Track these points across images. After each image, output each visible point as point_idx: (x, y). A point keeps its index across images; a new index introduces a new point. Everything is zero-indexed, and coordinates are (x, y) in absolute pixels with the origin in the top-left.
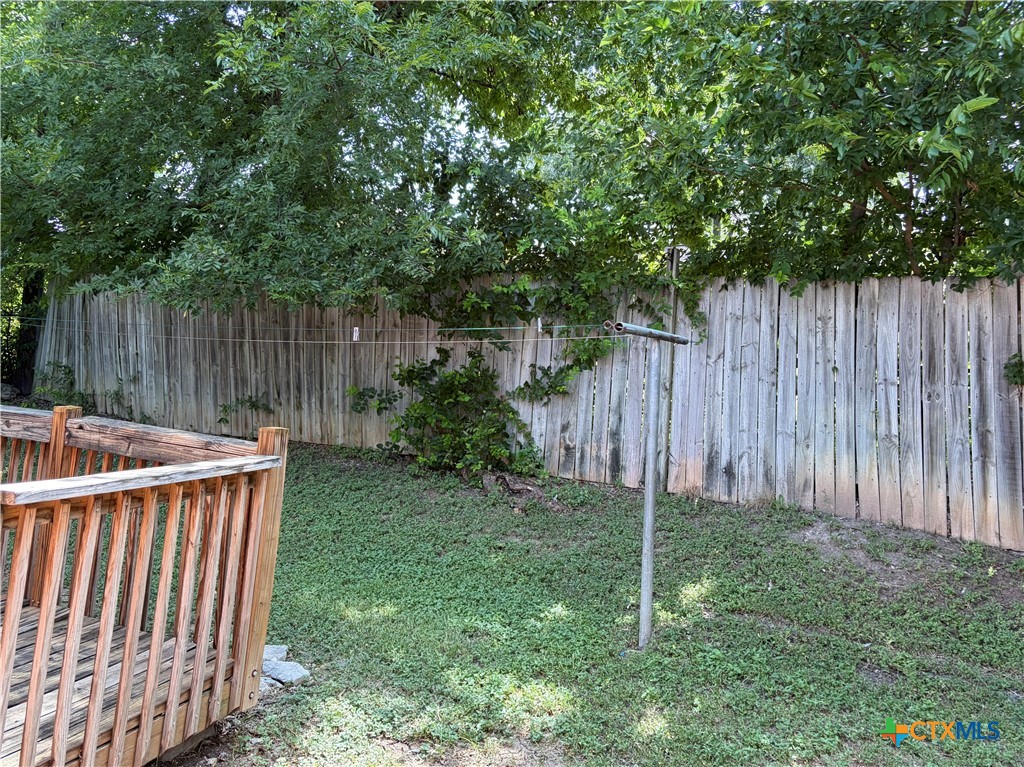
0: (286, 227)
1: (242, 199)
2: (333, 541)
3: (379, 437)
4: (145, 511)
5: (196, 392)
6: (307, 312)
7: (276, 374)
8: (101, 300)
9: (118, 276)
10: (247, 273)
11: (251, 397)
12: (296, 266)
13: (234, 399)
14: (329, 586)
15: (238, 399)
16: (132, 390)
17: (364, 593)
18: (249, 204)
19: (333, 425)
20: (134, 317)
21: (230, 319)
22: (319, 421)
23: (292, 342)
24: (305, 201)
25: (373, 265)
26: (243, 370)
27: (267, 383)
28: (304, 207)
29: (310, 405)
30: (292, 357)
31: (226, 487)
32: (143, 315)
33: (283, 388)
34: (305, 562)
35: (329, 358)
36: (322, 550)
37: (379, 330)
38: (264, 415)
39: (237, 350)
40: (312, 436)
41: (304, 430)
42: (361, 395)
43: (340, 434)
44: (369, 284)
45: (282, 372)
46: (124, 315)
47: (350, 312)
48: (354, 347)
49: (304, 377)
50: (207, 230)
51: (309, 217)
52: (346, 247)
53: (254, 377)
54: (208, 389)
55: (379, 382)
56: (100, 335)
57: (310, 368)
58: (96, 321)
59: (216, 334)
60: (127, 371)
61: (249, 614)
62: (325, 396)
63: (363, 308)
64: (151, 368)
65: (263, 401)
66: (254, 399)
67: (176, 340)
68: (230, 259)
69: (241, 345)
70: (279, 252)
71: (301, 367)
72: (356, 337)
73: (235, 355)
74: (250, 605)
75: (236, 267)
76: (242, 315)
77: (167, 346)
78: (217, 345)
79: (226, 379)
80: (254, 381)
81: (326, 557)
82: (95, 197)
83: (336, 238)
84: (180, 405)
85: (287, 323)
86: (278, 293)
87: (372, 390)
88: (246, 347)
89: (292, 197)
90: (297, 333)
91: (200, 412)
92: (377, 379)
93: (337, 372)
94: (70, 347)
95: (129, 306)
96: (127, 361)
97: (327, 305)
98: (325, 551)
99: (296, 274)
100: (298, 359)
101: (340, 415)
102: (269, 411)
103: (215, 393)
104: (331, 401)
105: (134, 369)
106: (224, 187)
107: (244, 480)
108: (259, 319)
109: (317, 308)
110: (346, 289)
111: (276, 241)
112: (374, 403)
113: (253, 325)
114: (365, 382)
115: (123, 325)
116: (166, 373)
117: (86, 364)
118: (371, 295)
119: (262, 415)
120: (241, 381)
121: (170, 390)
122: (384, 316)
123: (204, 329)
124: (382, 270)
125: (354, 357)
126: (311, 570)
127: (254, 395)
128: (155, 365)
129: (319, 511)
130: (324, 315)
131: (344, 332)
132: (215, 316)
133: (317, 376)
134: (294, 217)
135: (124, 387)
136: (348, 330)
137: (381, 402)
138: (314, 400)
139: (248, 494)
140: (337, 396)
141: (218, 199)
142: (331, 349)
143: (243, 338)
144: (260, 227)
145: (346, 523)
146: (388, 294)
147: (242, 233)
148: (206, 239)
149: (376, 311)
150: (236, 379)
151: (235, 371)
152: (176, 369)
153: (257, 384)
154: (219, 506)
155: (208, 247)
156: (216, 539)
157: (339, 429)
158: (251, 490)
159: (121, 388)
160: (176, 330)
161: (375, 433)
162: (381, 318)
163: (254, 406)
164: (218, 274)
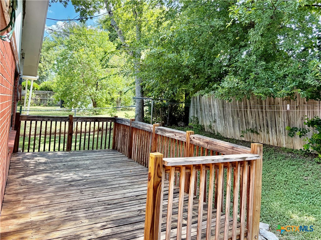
0: (259, 70)
1: (243, 62)
2: (285, 184)
3: (300, 146)
4: (211, 171)
5: (233, 126)
6: (268, 99)
7: (259, 121)
8: (204, 97)
9: (206, 90)
10: (246, 87)
11: (251, 129)
12: (263, 83)
13: (245, 129)
14: (284, 203)
15: (247, 129)
16: (214, 125)
17: (300, 209)
18: (245, 63)
19: (281, 140)
20: (213, 102)
21: (242, 103)
22: (276, 138)
23: (264, 110)
24: (265, 60)
25: (294, 81)
26: (248, 119)
27: (256, 124)
28: (265, 62)
29: (272, 132)
30: (264, 115)
31: (240, 165)
32: (215, 102)
33: (262, 126)
34: (274, 191)
35: (278, 115)
36: (280, 187)
37: (297, 105)
38: (256, 135)
39: (245, 112)
40: (273, 143)
41: (271, 141)
42: (292, 130)
43: (284, 143)
44: (293, 88)
45: (261, 120)
46: (210, 102)
47: (285, 99)
48: (288, 112)
49: (269, 122)
50: (232, 74)
51: (267, 66)
52: (282, 75)
53: (251, 122)
54: (237, 125)
55: (299, 125)
56: (204, 108)
57: (271, 119)
58: (203, 104)
59: (238, 108)
60: (212, 119)
61: (252, 214)
62: (277, 129)
63: (291, 97)
64: (219, 118)
65: (255, 130)
66: (252, 129)
67: (226, 110)
68: (240, 83)
69: (247, 111)
70: (257, 79)
71: (268, 119)
72: (288, 108)
73: (245, 114)
74: (252, 210)
75: (242, 85)
76: (246, 101)
77: (223, 112)
78: (239, 111)
79: (242, 122)
80: (252, 123)
81: (282, 190)
82: (199, 67)
83: (278, 72)
84: (228, 130)
85: (261, 104)
86: (257, 93)
87: (296, 128)
88: (248, 112)
89: (260, 59)
90: (265, 107)
91: (235, 133)
92: (298, 124)
93: (281, 120)
94: (197, 112)
95: (211, 99)
96: (212, 116)
97: (276, 97)
98: (281, 188)
99: (264, 86)
100: (266, 116)
101: (284, 136)
102: (258, 134)
103: (239, 127)
104: (280, 131)
105: (214, 118)
106: (237, 59)
107: (246, 163)
108: (252, 102)
109: (272, 98)
110: (283, 91)
111: (256, 75)
112: (298, 133)
113: (250, 104)
114: (293, 125)
115: (210, 105)
116: (223, 120)
117: (201, 117)
118: (294, 92)
119: (255, 135)
120: (248, 123)
121: (225, 125)
122: (299, 100)
123: (234, 106)
124: (298, 82)
125: (288, 115)
126: (277, 195)
127: (252, 128)
128: (220, 117)
129: (278, 172)
130: (275, 100)
131: (283, 106)
132: (237, 101)
133: (274, 122)
134: (261, 66)
135: (212, 124)
136: (285, 106)
137: (301, 132)
138: (273, 131)
139: (249, 169)
140: (282, 129)
141: (235, 63)
142: (279, 113)
143: (247, 109)
144: (250, 71)
145: (290, 178)
146: (301, 92)
147: (244, 73)
148: (231, 77)
149: (296, 98)
150: (246, 122)
151: (245, 119)
152: (226, 119)
153: (253, 124)
154: (237, 172)
155: (232, 79)
156: (238, 184)
157: (284, 141)
158: (250, 167)
159: (211, 124)
160: (225, 106)
161: (298, 144)
162: (298, 101)
163: (252, 131)
164: (237, 88)
